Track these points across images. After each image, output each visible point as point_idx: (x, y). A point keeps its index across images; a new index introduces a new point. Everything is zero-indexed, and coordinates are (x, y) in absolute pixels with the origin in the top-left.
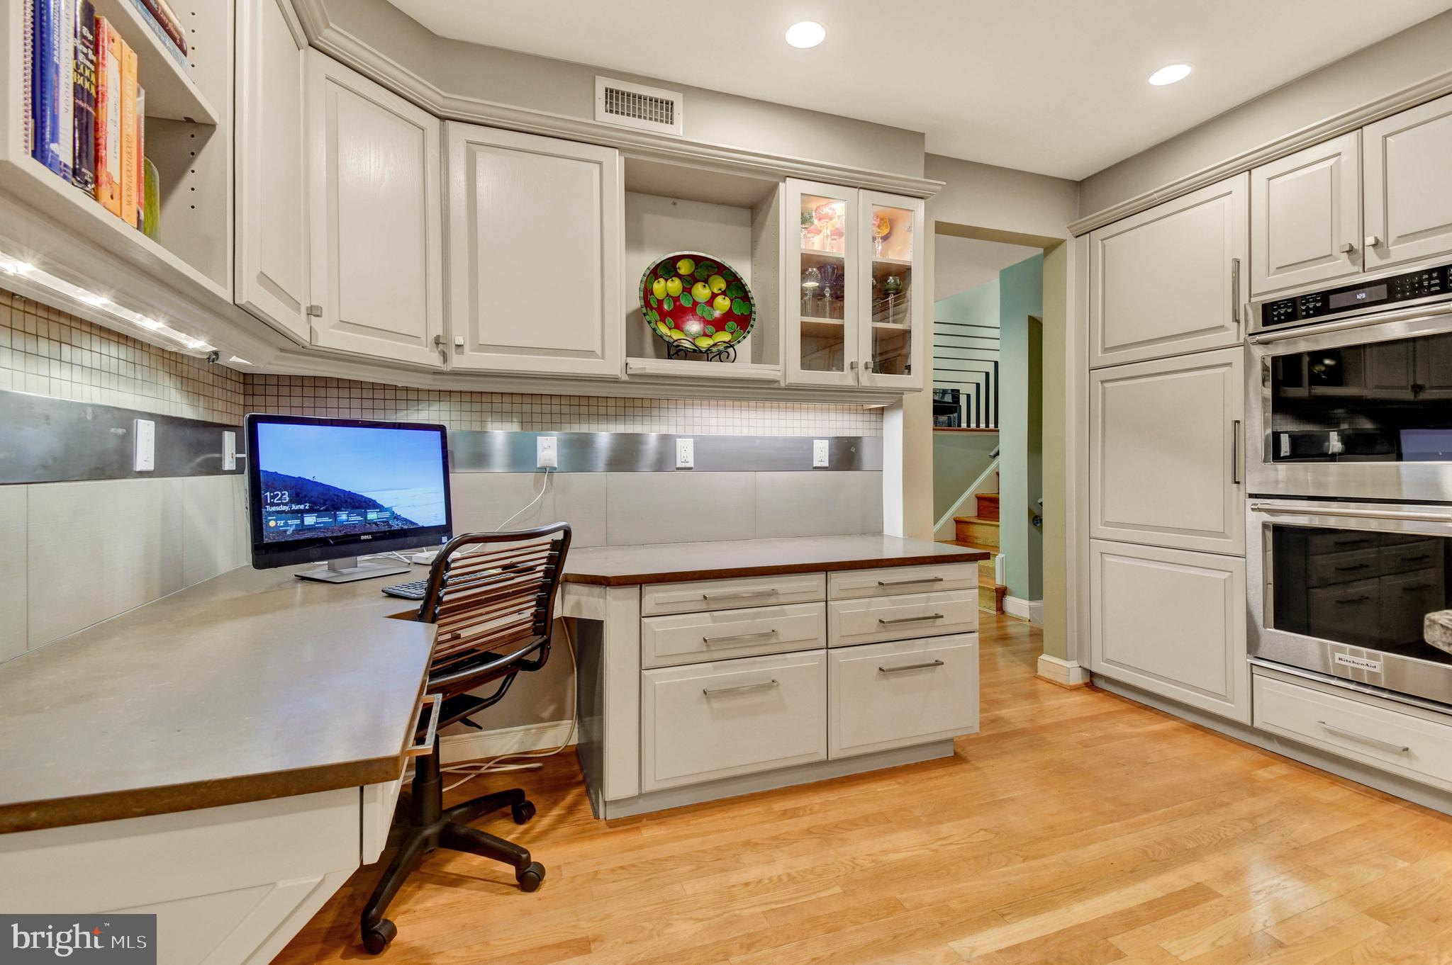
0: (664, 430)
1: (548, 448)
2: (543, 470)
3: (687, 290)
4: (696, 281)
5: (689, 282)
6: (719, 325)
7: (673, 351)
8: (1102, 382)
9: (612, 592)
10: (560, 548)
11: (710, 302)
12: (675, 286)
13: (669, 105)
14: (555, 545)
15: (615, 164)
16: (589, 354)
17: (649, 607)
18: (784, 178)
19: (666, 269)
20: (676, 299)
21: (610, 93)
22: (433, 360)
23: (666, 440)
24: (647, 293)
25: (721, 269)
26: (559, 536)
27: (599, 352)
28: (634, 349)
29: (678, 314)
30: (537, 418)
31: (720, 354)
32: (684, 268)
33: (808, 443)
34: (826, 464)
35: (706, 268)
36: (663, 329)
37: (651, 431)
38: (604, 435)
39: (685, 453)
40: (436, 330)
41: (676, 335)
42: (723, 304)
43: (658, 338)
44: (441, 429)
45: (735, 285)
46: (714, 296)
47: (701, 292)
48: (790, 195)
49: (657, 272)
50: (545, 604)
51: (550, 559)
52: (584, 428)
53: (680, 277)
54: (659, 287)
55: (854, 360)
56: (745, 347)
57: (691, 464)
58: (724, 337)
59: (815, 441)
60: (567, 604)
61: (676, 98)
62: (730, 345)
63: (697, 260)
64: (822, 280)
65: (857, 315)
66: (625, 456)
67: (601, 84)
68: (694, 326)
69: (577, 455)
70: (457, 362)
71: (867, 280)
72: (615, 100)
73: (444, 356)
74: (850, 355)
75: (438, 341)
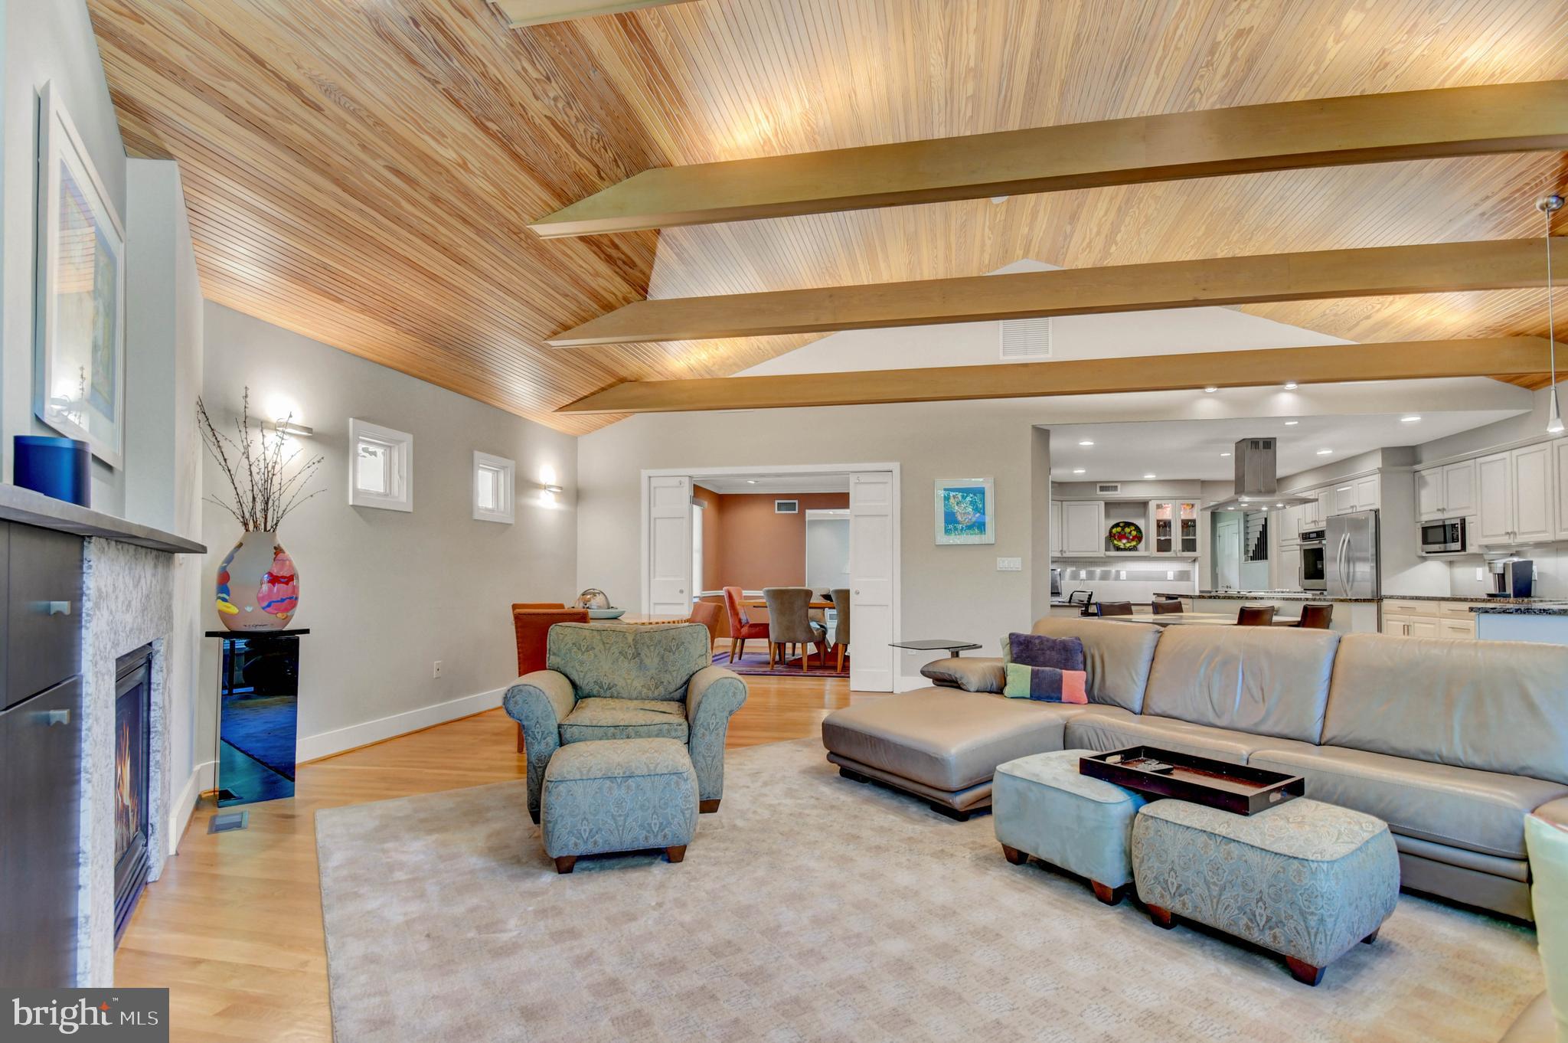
0: (1117, 569)
1: (1083, 574)
2: (1082, 578)
3: (1123, 530)
4: (1125, 528)
6: (1133, 540)
7: (1118, 549)
10: (1090, 596)
11: (1130, 533)
12: (1119, 529)
13: (1117, 487)
15: (1103, 503)
16: (1095, 551)
18: (1151, 500)
19: (1117, 525)
20: (1119, 533)
21: (1101, 487)
22: (1060, 555)
23: (1118, 572)
24: (1111, 532)
25: (1133, 524)
27: (1097, 550)
28: (1107, 549)
29: (1121, 537)
30: (1080, 566)
31: (1134, 548)
32: (1121, 525)
33: (1165, 573)
34: (1172, 579)
35: (1128, 525)
36: (1116, 542)
37: (1113, 570)
38: (1098, 570)
39: (1123, 575)
40: (1061, 548)
41: (1119, 543)
42: (1134, 533)
43: (1114, 545)
45: (1137, 529)
46: (1131, 531)
47: (1127, 530)
48: (1152, 505)
49: (1113, 527)
52: (1093, 569)
53: (1121, 527)
54: (1114, 531)
55: (1176, 549)
56: (1142, 546)
57: (1126, 579)
58: (1134, 543)
59: (1169, 572)
61: (1119, 485)
62: (1135, 546)
63: (1126, 523)
64: (1164, 526)
65: (1176, 535)
66: (1105, 576)
67: (1098, 486)
68: (1124, 541)
69: (1091, 576)
70: (1065, 555)
71: (1179, 525)
72: (1102, 489)
73: (1062, 554)
74: (1174, 548)
75: (1061, 551)
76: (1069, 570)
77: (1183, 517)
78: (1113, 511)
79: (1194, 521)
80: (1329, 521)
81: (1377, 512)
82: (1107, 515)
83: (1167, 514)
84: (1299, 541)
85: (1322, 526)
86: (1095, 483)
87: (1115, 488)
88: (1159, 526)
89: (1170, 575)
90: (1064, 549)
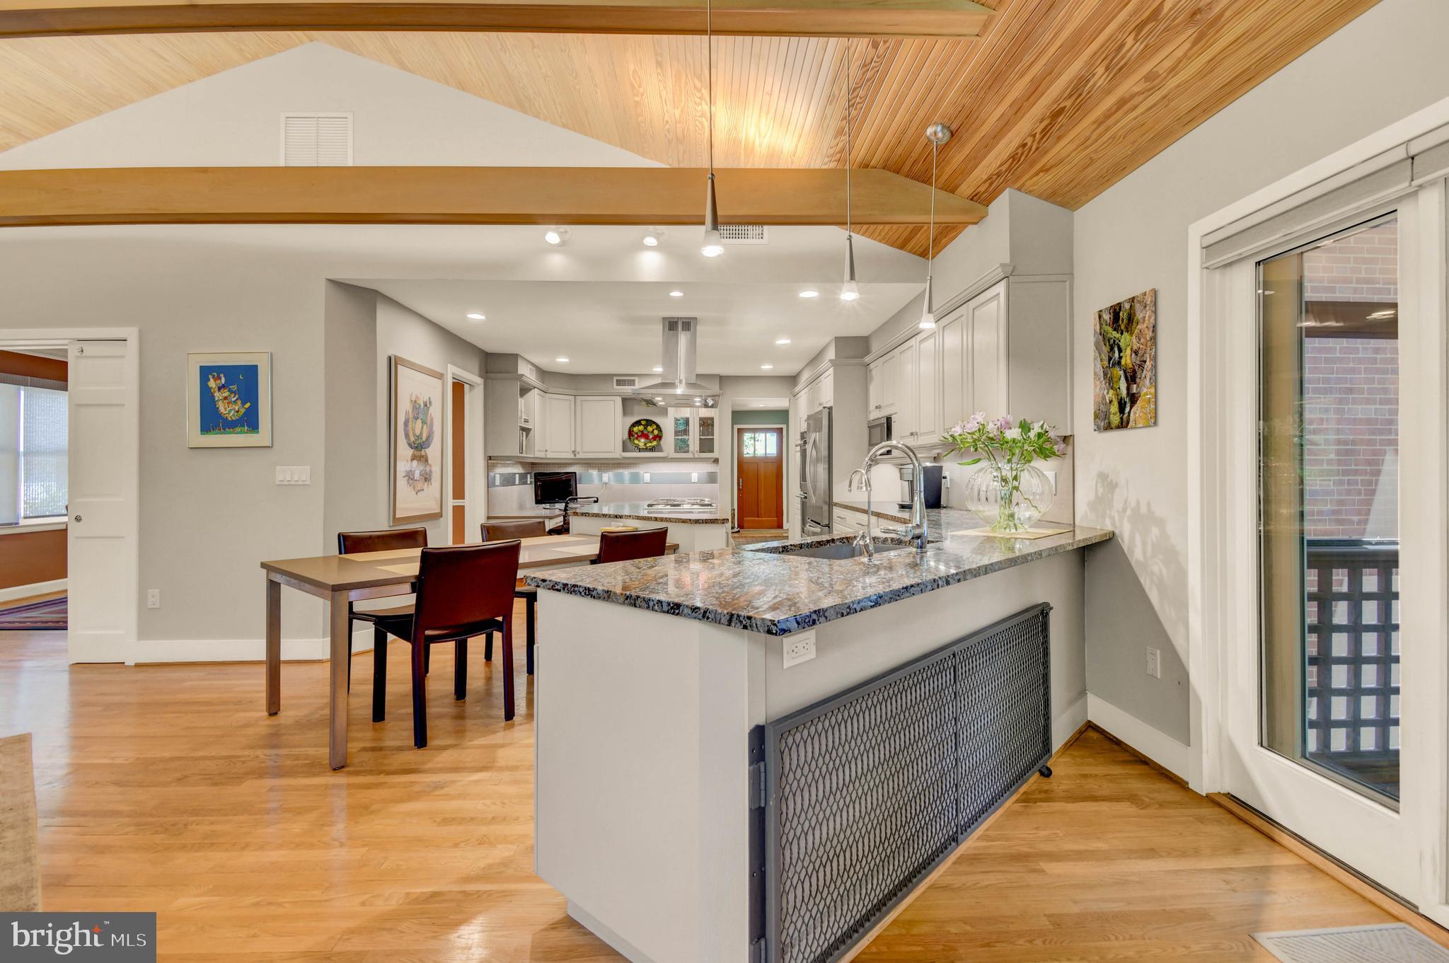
1: (608, 476)
2: (605, 483)
3: (646, 428)
4: (648, 426)
5: (644, 427)
6: (653, 439)
7: (637, 449)
11: (652, 432)
12: (641, 428)
13: (634, 380)
15: (619, 400)
16: (612, 452)
19: (638, 423)
20: (642, 432)
21: (617, 381)
22: (572, 456)
23: (643, 474)
24: (630, 430)
25: (654, 423)
27: (614, 451)
28: (625, 449)
29: (642, 436)
31: (652, 449)
32: (643, 423)
33: (690, 475)
34: (696, 481)
35: (650, 422)
36: (636, 442)
38: (626, 473)
39: (647, 477)
40: (571, 449)
42: (656, 432)
43: (632, 445)
44: (575, 473)
45: (658, 427)
46: (654, 430)
47: (650, 429)
49: (632, 425)
53: (641, 425)
54: (636, 429)
55: (693, 449)
56: (660, 445)
57: (649, 481)
58: (655, 443)
59: (692, 474)
61: (637, 379)
62: (654, 447)
63: (647, 420)
65: (694, 435)
67: (615, 379)
68: (643, 440)
70: (578, 456)
71: (697, 423)
72: (619, 383)
73: (575, 455)
74: (691, 448)
75: (573, 452)
77: (703, 416)
78: (637, 408)
79: (712, 419)
80: (809, 420)
81: (830, 409)
82: (626, 412)
83: (685, 413)
84: (800, 442)
86: (611, 376)
87: (632, 382)
88: (677, 425)
89: (695, 477)
90: (578, 449)
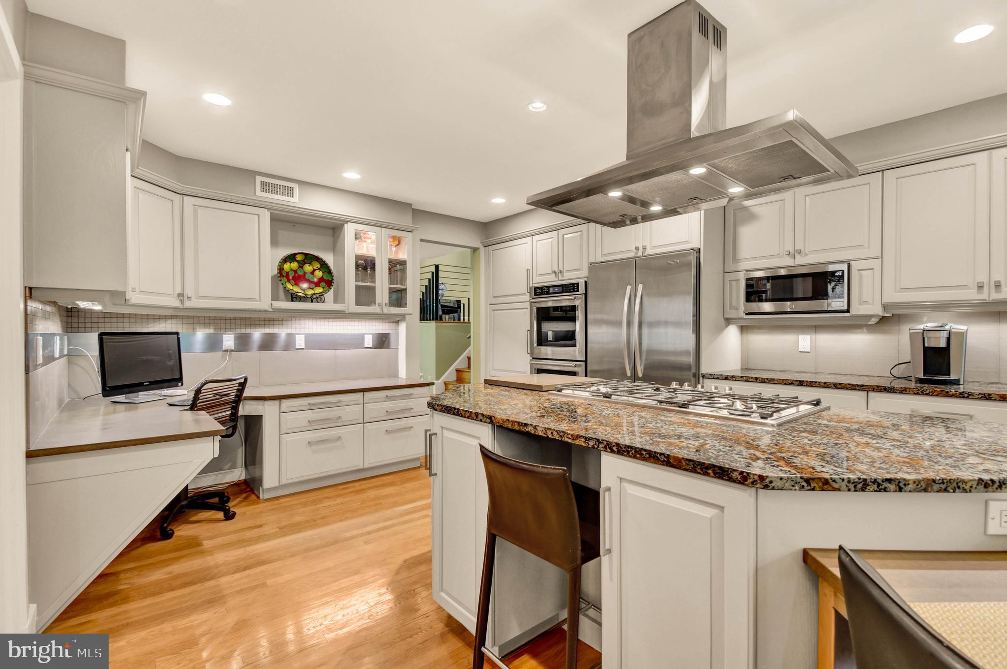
0: (289, 331)
1: (228, 340)
2: (226, 351)
3: (301, 267)
4: (305, 263)
5: (302, 264)
6: (317, 284)
7: (294, 297)
8: (493, 310)
9: (267, 403)
10: (243, 385)
11: (312, 273)
12: (295, 265)
13: (291, 189)
14: (240, 384)
15: (266, 216)
16: (254, 300)
17: (284, 408)
18: (347, 222)
19: (291, 258)
20: (295, 271)
21: (263, 183)
22: (176, 303)
23: (291, 337)
24: (281, 269)
25: (317, 259)
26: (242, 381)
27: (258, 298)
28: (275, 297)
29: (298, 279)
30: (223, 326)
31: (318, 298)
32: (299, 258)
33: (362, 337)
35: (309, 258)
36: (289, 286)
37: (282, 332)
38: (257, 334)
39: (300, 342)
40: (178, 290)
41: (296, 289)
42: (319, 274)
43: (286, 291)
44: (177, 333)
45: (324, 266)
46: (314, 270)
47: (308, 268)
48: (349, 230)
49: (286, 260)
50: (235, 409)
51: (238, 390)
52: (248, 331)
53: (298, 261)
54: (287, 267)
55: (380, 302)
56: (329, 296)
57: (303, 347)
58: (319, 290)
59: (365, 335)
60: (245, 409)
61: (296, 187)
62: (321, 294)
63: (306, 255)
64: (366, 266)
65: (382, 281)
66: (268, 344)
67: (259, 179)
68: (305, 285)
69: (243, 343)
70: (188, 304)
71: (386, 266)
72: (265, 186)
73: (182, 301)
74: (378, 299)
75: (179, 295)
76: (200, 335)
77: (393, 257)
78: (283, 234)
80: (593, 266)
82: (275, 238)
83: (367, 249)
84: (527, 297)
85: (577, 274)
86: (253, 174)
87: (290, 192)
88: (357, 266)
89: (366, 339)
90: (189, 292)
